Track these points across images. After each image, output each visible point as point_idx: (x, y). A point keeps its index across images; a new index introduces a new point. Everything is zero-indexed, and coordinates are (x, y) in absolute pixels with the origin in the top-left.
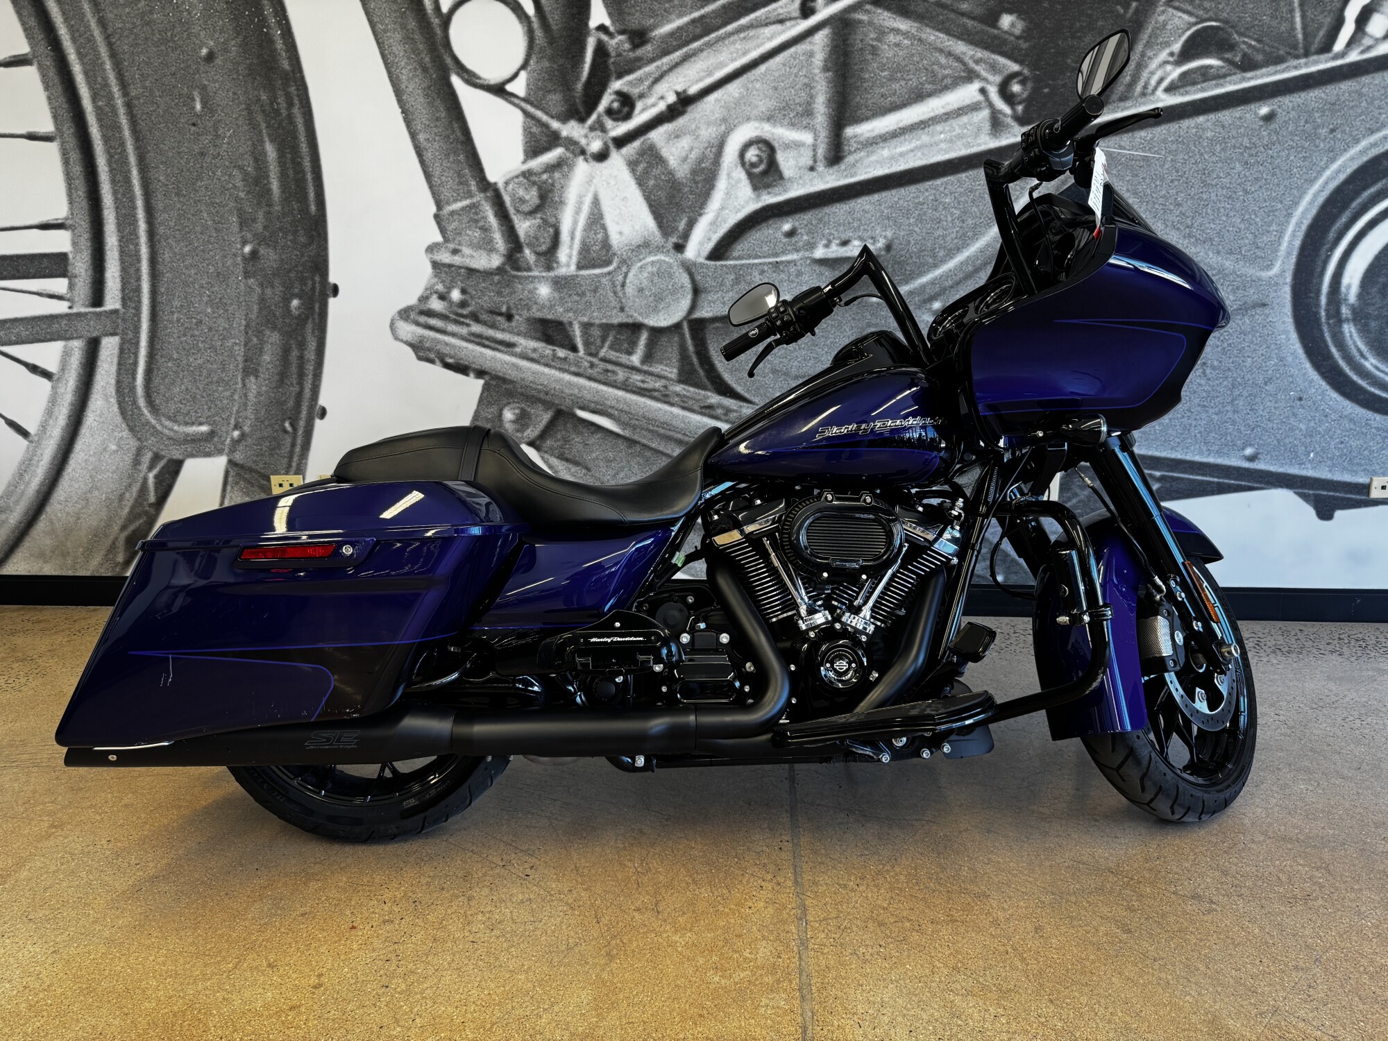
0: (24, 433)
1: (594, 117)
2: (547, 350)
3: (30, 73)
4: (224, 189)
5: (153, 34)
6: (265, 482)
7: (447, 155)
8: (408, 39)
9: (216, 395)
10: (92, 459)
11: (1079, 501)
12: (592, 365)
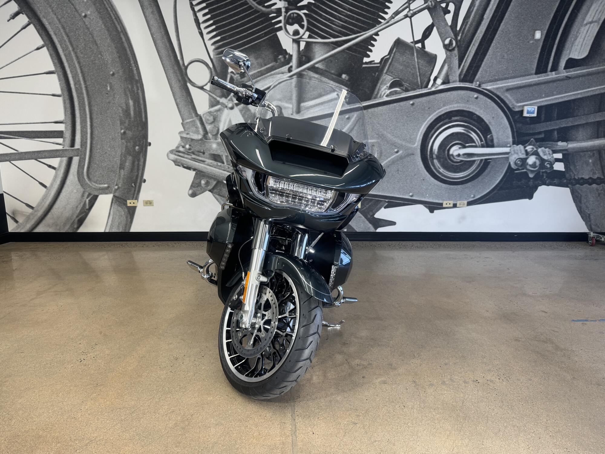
0: (45, 186)
1: (229, 97)
2: (215, 163)
3: (55, 77)
4: (116, 113)
5: (95, 67)
6: (125, 202)
7: (186, 106)
8: (175, 72)
9: (110, 175)
10: (68, 195)
11: (366, 208)
12: (229, 168)
